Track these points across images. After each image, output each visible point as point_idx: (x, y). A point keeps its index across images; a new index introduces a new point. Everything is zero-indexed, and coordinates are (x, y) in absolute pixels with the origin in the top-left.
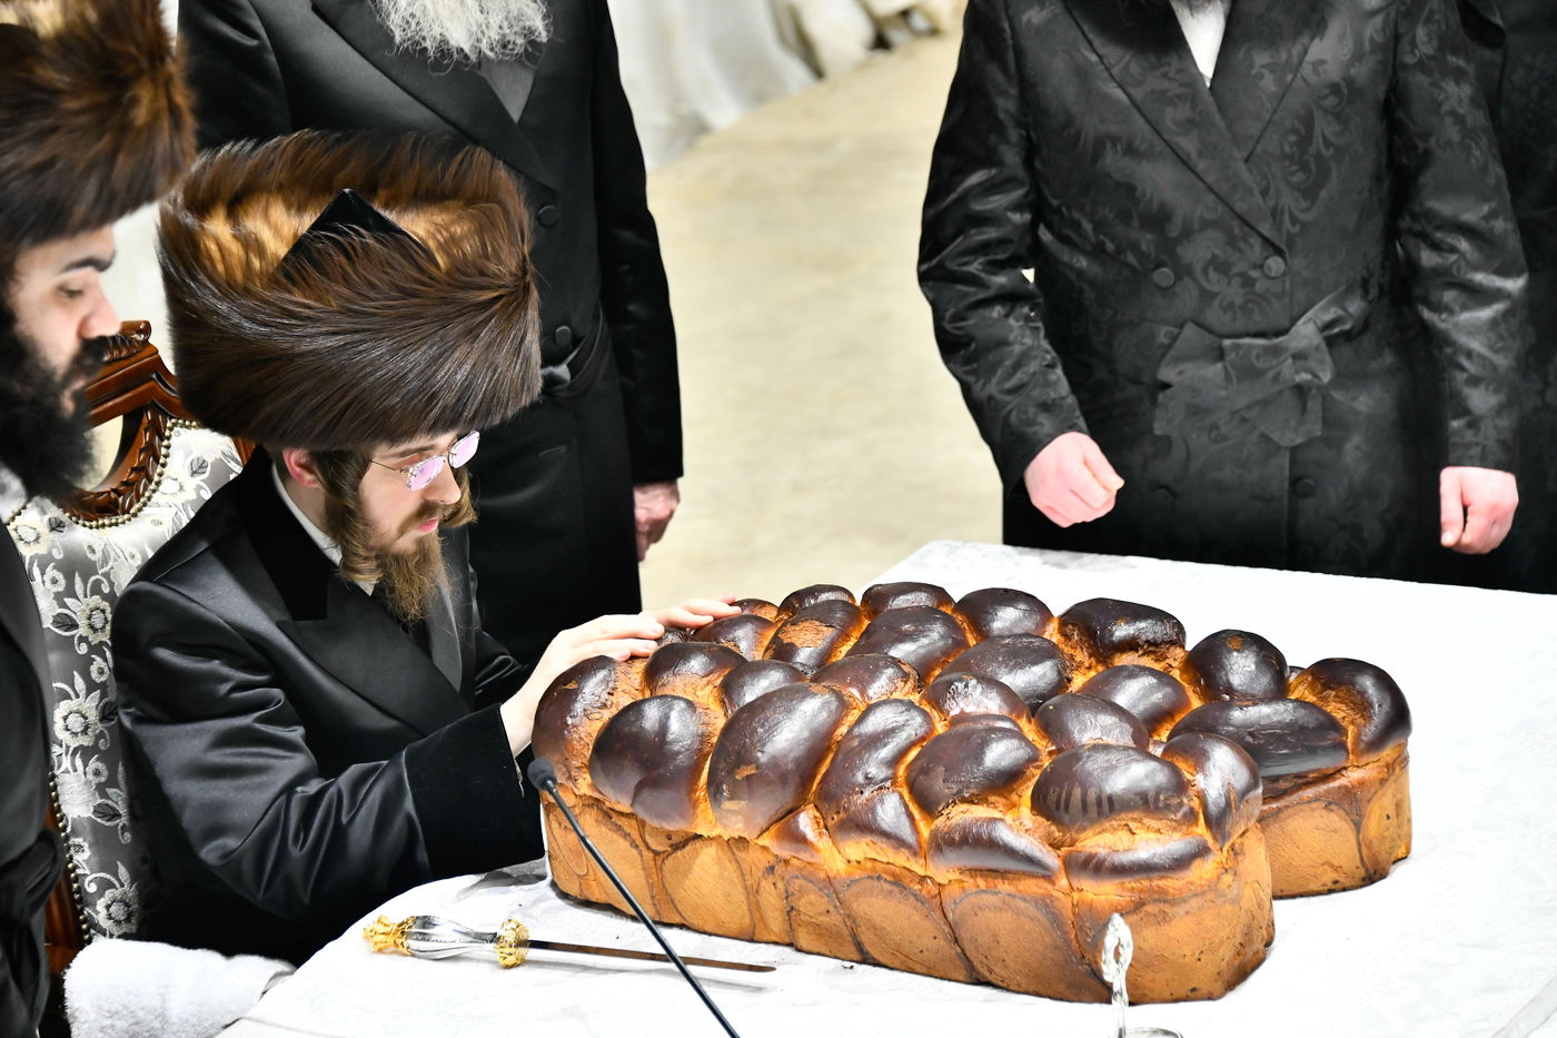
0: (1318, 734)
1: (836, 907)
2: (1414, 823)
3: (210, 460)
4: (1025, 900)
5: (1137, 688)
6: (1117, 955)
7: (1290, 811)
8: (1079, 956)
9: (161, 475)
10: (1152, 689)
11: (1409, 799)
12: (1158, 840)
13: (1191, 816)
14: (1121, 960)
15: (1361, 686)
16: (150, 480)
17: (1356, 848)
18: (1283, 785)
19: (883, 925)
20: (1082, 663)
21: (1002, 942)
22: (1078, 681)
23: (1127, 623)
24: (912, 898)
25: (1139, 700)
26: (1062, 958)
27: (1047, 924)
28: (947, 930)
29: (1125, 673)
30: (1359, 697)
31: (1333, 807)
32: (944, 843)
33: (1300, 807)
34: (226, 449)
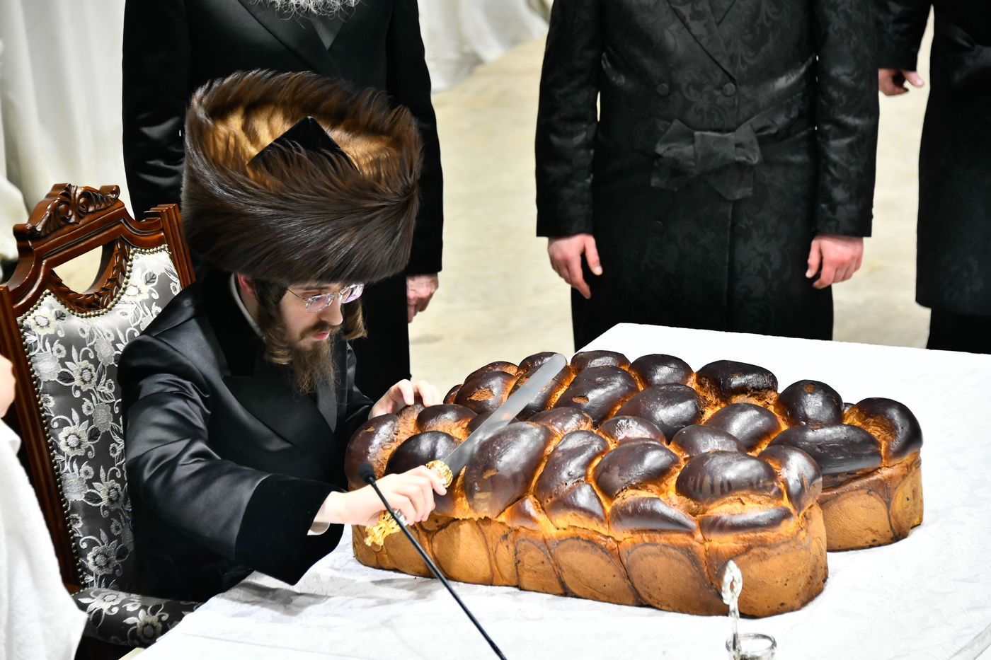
0: (862, 447)
1: (548, 558)
2: (925, 503)
3: (158, 274)
4: (674, 548)
5: (746, 418)
6: (732, 587)
7: (844, 496)
8: (709, 583)
9: (126, 283)
10: (756, 418)
11: (922, 487)
12: (760, 508)
13: (779, 494)
14: (735, 590)
15: (890, 415)
16: (120, 287)
17: (887, 519)
18: (840, 479)
19: (580, 569)
20: (711, 401)
21: (658, 577)
22: (709, 413)
23: (740, 376)
24: (600, 551)
25: (748, 425)
26: (698, 585)
27: (689, 562)
28: (623, 570)
29: (739, 408)
30: (888, 422)
31: (872, 493)
32: (621, 515)
33: (851, 493)
34: (168, 267)
